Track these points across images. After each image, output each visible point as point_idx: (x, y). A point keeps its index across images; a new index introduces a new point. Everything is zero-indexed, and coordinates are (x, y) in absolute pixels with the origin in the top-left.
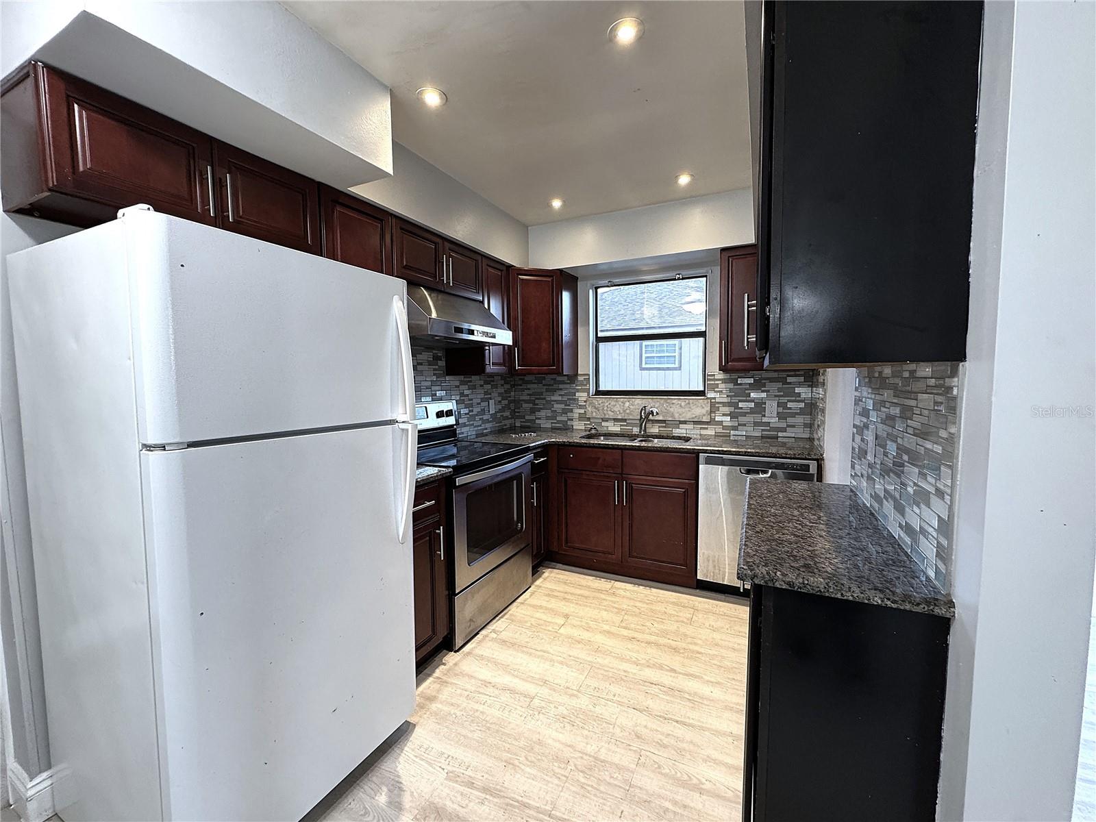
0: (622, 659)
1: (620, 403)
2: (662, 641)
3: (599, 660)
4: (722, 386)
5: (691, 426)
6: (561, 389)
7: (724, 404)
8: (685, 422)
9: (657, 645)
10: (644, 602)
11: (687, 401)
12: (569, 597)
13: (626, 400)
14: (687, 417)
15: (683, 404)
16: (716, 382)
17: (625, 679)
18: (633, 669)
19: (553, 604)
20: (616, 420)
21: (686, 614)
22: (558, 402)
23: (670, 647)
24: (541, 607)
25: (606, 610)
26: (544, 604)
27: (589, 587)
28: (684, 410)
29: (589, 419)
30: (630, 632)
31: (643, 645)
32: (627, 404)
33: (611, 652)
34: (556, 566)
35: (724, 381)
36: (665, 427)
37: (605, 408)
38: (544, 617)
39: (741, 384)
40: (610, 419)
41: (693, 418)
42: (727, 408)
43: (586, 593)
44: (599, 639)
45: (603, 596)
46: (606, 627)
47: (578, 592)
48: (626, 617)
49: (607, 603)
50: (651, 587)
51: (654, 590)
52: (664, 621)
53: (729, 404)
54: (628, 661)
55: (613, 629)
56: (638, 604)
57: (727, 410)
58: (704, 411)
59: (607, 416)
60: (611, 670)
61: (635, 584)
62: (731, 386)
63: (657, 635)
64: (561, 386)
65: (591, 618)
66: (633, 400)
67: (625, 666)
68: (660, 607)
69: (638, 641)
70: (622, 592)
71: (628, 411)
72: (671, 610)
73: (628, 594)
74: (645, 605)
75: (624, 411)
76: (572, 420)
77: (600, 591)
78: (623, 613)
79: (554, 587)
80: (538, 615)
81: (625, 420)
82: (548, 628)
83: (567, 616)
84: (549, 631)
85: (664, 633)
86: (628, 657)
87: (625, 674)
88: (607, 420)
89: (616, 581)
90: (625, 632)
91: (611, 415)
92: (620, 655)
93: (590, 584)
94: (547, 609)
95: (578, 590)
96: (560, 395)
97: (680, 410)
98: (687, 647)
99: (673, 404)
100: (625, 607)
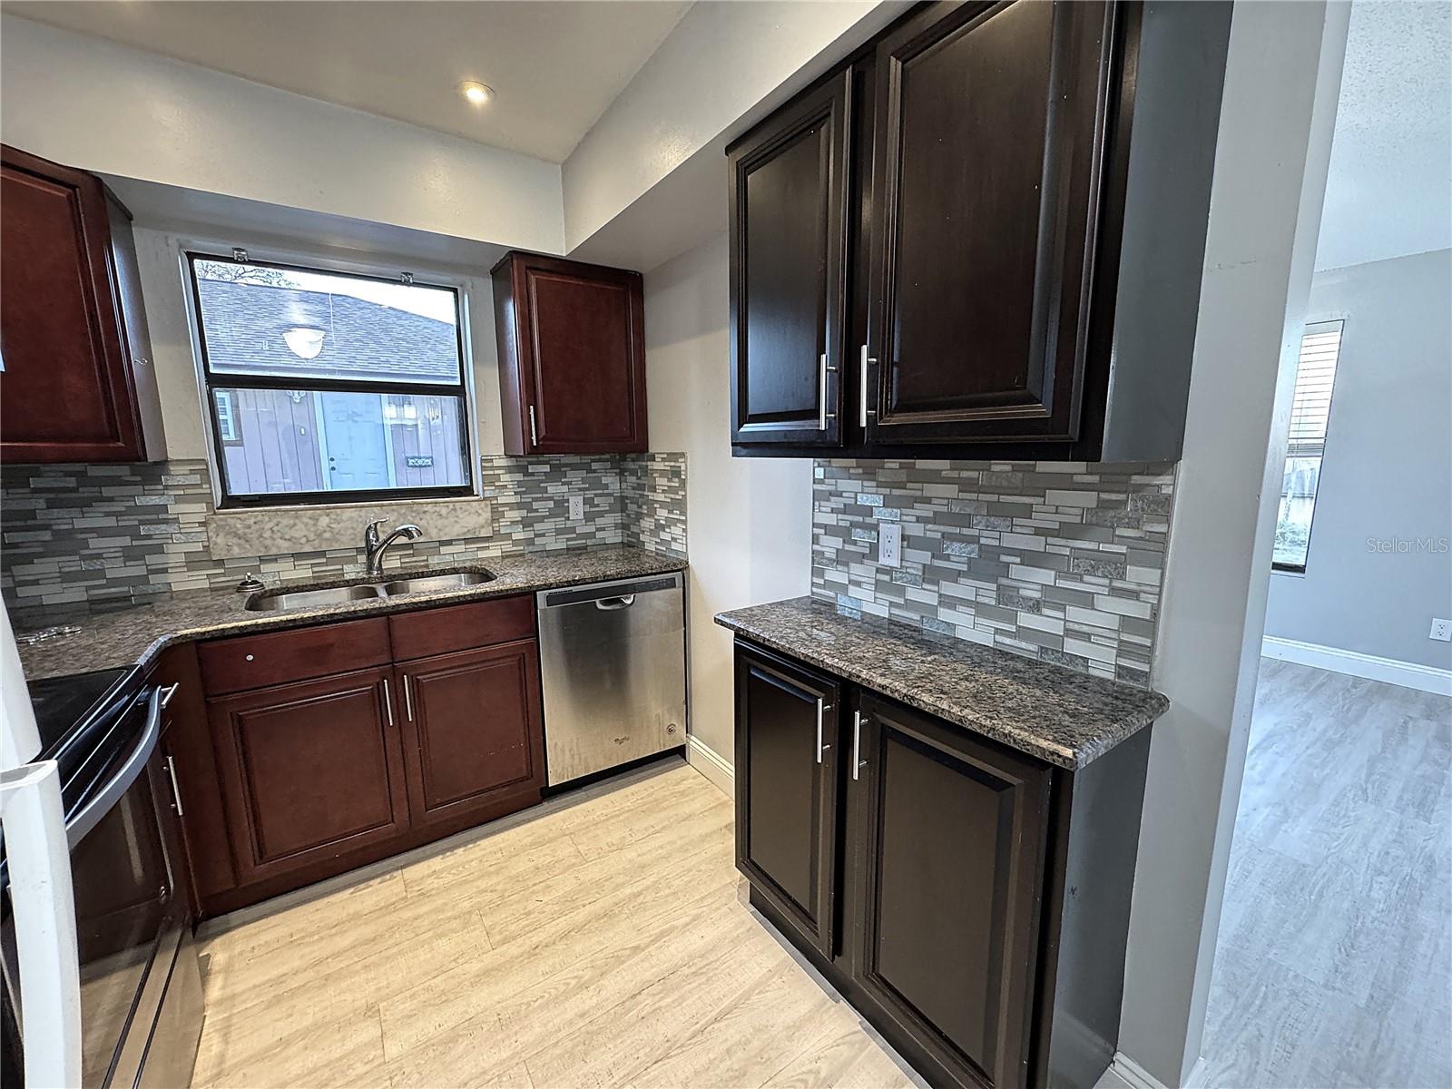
0: (557, 1000)
1: (306, 520)
2: (579, 916)
3: (526, 1037)
4: (505, 478)
5: (461, 548)
6: (111, 499)
7: (512, 506)
8: (449, 543)
9: (580, 928)
10: (489, 874)
11: (451, 506)
12: (334, 966)
13: (318, 512)
14: (455, 531)
15: (444, 511)
16: (496, 472)
17: (595, 1028)
18: (588, 1000)
19: (309, 1011)
20: (297, 556)
21: (565, 850)
22: (102, 532)
23: (598, 918)
24: (284, 1043)
25: (440, 936)
26: (284, 1028)
27: (356, 917)
28: (446, 522)
29: (220, 563)
30: (520, 941)
31: (560, 946)
32: (324, 521)
33: (528, 1004)
34: (228, 922)
35: (509, 470)
36: (413, 555)
37: (267, 534)
38: (315, 1058)
39: (533, 474)
40: (283, 556)
41: (465, 533)
42: (517, 511)
43: (367, 931)
44: (482, 998)
45: (407, 914)
46: (475, 967)
47: (344, 942)
48: (487, 922)
49: (426, 922)
50: (474, 841)
51: (484, 843)
52: (549, 883)
53: (519, 506)
54: (567, 995)
55: (488, 960)
56: (482, 884)
57: (516, 515)
58: (481, 520)
59: (274, 551)
60: (560, 1035)
61: (443, 852)
62: (519, 477)
63: (563, 914)
64: (107, 492)
65: (426, 974)
66: (338, 511)
67: (572, 1007)
68: (520, 866)
69: (547, 946)
70: (434, 883)
71: (327, 535)
72: (541, 857)
73: (448, 878)
74: (495, 880)
75: (319, 535)
76: (165, 571)
77: (390, 908)
78: (475, 918)
79: (275, 973)
80: (295, 1068)
81: (322, 554)
82: (352, 1074)
83: (371, 1011)
84: (360, 1077)
85: (569, 903)
86: (562, 988)
87: (587, 1021)
88: (274, 559)
89: (402, 868)
90: (513, 949)
91: (285, 547)
92: (547, 995)
93: (352, 908)
94: (305, 1033)
95: (337, 939)
96: (108, 514)
97: (440, 523)
98: (614, 900)
99: (425, 512)
100: (467, 904)
